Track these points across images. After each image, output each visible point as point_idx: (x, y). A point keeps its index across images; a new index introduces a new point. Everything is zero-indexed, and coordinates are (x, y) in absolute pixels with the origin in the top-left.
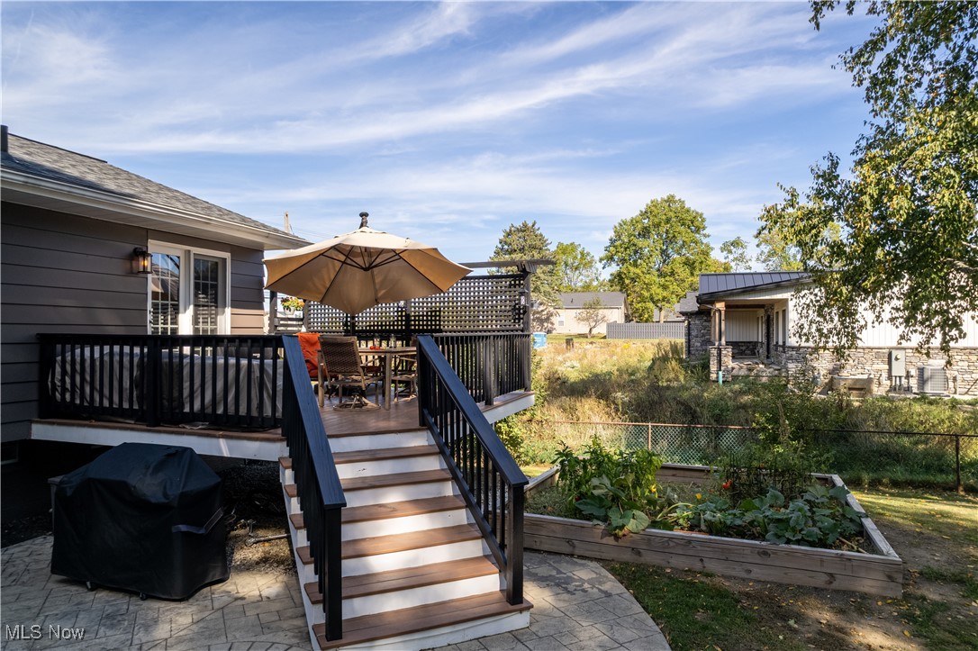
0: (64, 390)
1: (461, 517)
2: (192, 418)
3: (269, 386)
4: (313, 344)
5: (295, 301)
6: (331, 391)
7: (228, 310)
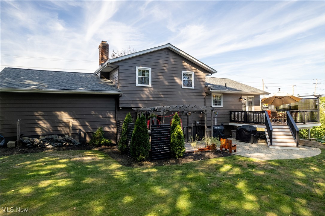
0: (233, 118)
1: (292, 137)
2: (252, 122)
3: (263, 118)
4: (270, 112)
5: (266, 104)
6: (273, 121)
7: (254, 106)
